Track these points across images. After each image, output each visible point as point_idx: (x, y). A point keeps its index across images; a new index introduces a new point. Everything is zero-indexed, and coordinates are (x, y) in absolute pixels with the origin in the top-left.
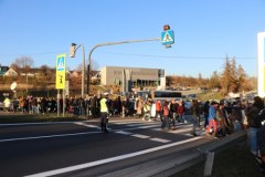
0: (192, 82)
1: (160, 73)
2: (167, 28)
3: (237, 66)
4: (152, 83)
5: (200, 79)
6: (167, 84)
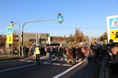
0: (61, 39)
1: (48, 35)
2: (60, 15)
3: (80, 31)
4: (44, 40)
5: (65, 37)
6: (51, 40)
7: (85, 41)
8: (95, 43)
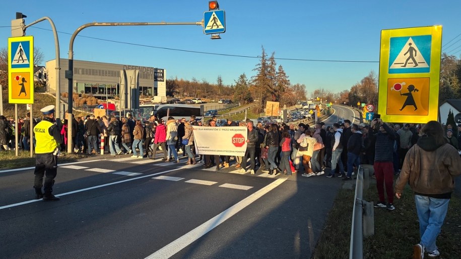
1: (157, 75)
2: (214, 6)
3: (276, 68)
5: (220, 86)
6: (169, 94)
7: (291, 104)
8: (328, 113)
